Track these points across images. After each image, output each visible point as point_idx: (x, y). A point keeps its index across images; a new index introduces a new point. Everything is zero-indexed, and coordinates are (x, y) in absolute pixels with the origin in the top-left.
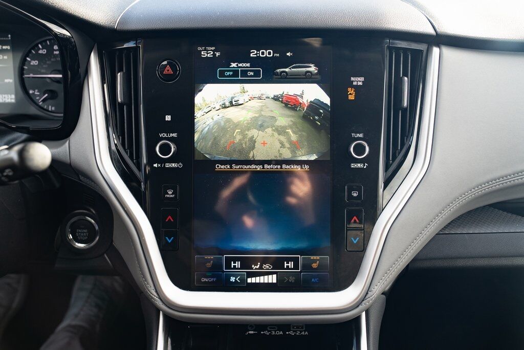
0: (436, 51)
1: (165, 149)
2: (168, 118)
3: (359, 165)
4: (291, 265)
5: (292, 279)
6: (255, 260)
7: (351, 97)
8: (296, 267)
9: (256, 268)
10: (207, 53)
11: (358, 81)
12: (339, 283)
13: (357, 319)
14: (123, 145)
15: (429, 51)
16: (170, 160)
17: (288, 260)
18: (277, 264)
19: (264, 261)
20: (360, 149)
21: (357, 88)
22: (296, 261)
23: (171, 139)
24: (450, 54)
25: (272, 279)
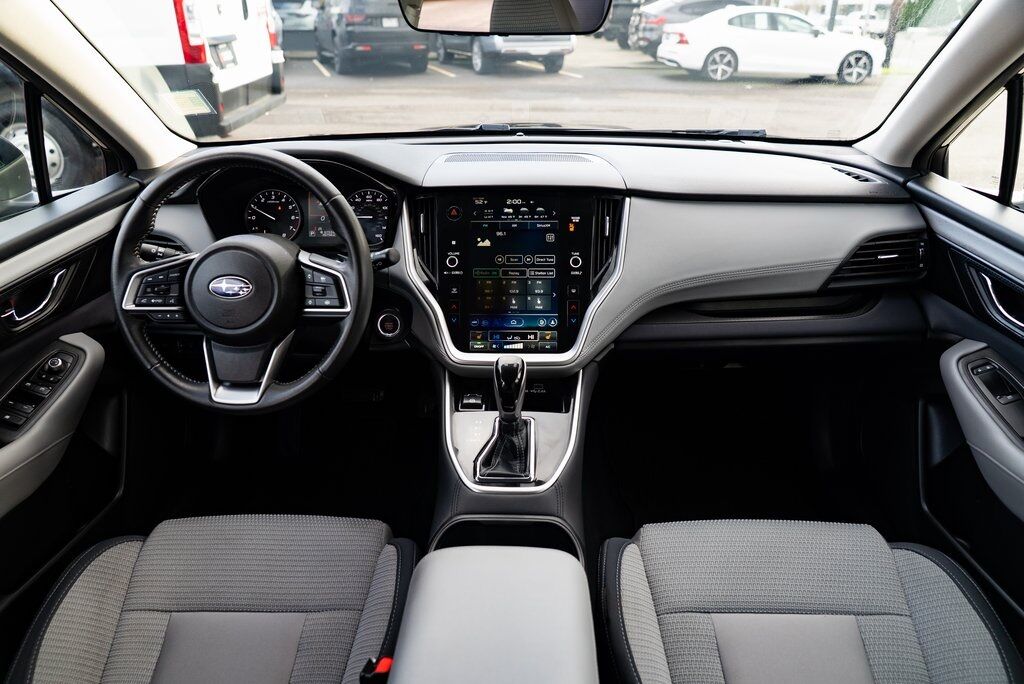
0: (628, 199)
1: (452, 262)
2: (454, 243)
3: (577, 273)
4: (532, 337)
5: (533, 346)
6: (509, 335)
7: (572, 229)
8: (536, 338)
9: (509, 339)
10: (479, 202)
11: (576, 219)
12: (562, 348)
13: (577, 374)
14: (423, 260)
15: (623, 201)
16: (455, 269)
17: (530, 334)
18: (524, 336)
19: (515, 335)
20: (576, 262)
21: (575, 223)
22: (535, 334)
23: (456, 256)
24: (636, 201)
25: (520, 346)
